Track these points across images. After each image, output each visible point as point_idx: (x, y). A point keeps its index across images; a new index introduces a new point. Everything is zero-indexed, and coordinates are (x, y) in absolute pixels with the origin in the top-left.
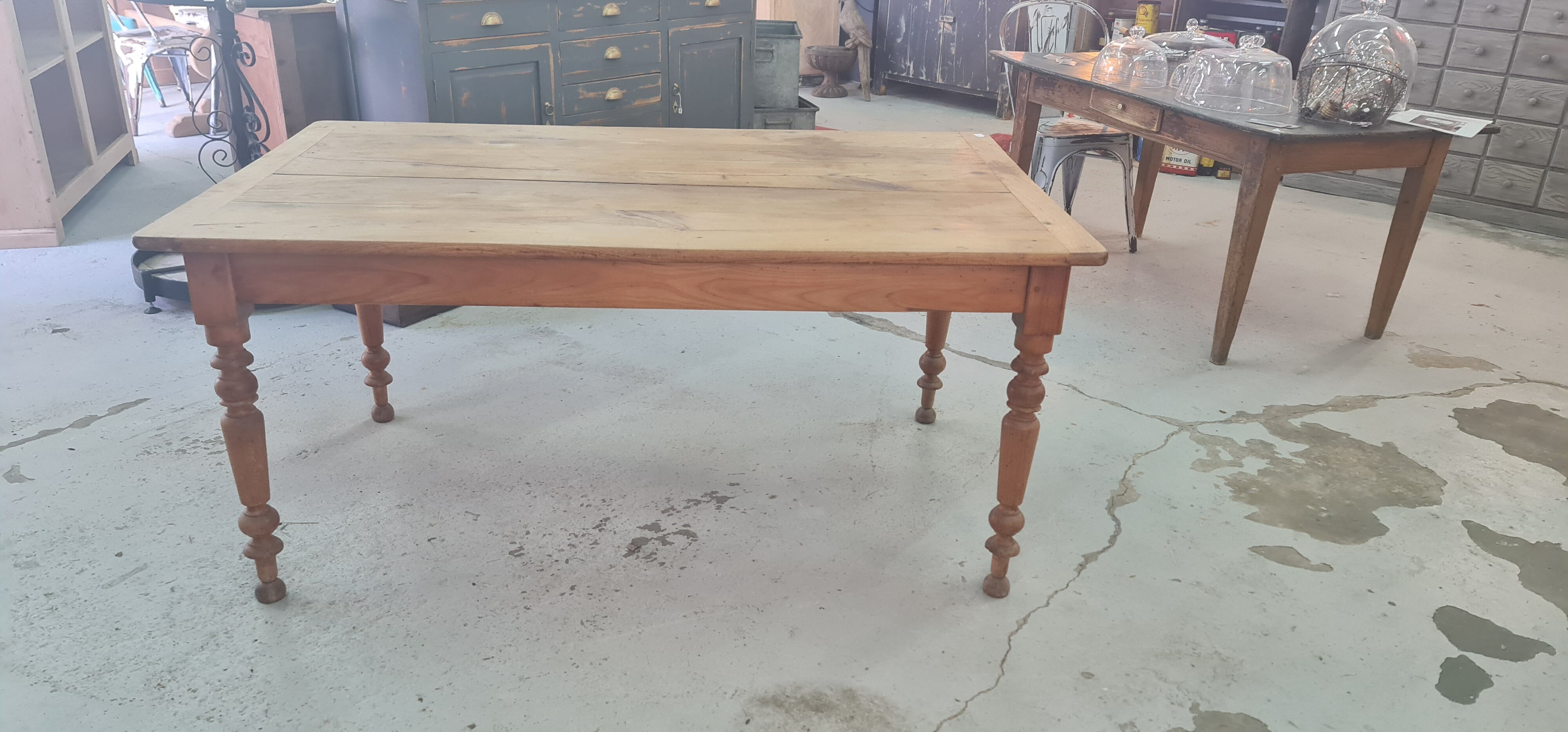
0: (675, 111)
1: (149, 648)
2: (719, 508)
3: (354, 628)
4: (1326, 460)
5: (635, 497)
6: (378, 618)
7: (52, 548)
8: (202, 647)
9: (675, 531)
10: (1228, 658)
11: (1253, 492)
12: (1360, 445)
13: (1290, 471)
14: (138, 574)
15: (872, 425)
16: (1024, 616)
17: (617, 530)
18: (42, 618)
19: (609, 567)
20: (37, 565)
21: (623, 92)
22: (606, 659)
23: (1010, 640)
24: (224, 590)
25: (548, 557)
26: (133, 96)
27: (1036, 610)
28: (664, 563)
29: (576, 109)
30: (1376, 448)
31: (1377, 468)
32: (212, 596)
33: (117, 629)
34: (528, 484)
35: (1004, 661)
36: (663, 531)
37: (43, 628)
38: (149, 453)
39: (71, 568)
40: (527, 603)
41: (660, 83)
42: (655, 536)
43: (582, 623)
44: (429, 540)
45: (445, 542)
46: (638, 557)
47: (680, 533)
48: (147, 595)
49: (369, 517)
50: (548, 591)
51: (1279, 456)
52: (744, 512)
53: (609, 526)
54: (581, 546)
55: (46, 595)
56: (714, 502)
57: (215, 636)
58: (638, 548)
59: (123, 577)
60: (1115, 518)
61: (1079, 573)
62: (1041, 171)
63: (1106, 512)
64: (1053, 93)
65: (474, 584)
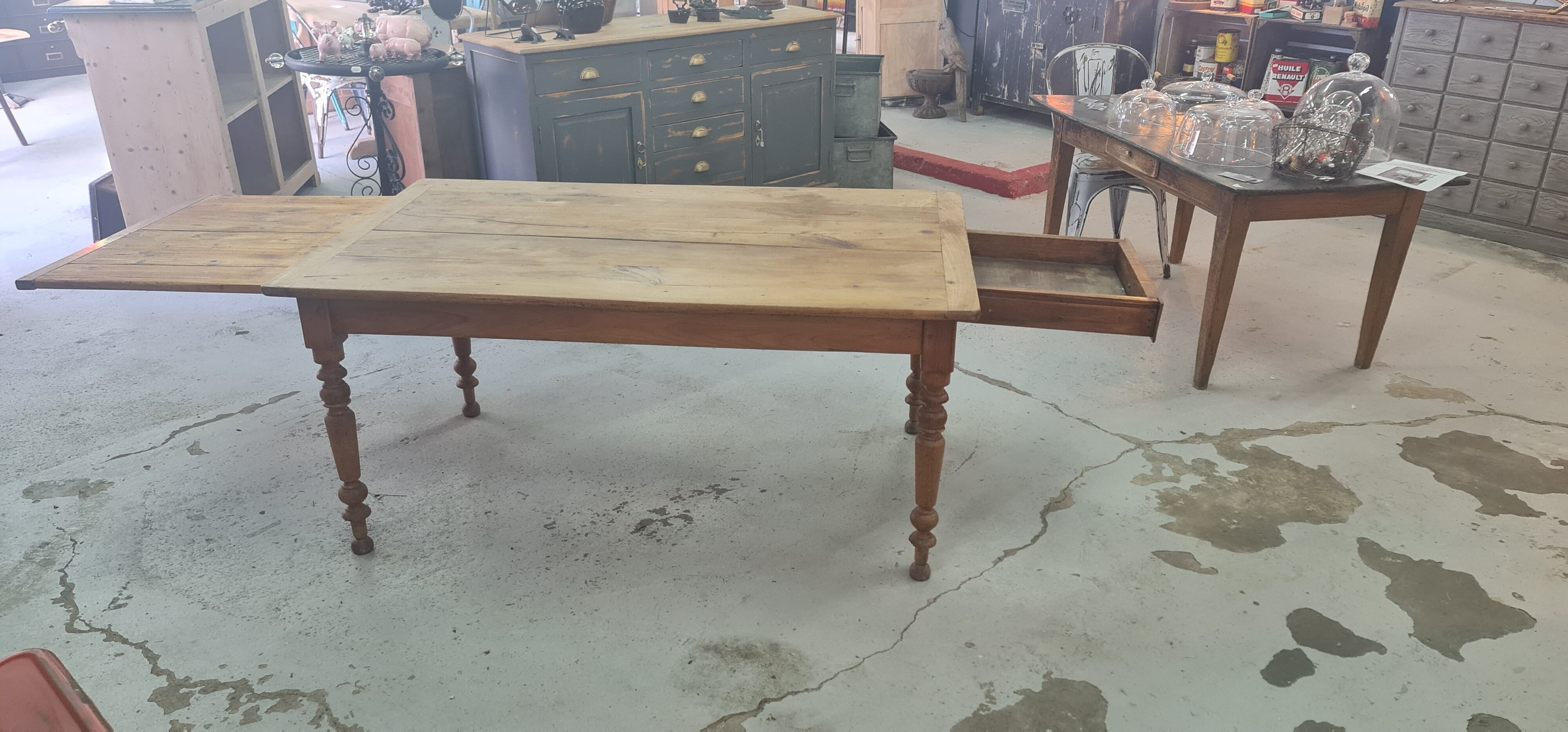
0: (757, 144)
1: (273, 582)
2: (717, 498)
3: (417, 576)
4: (1258, 479)
5: (653, 486)
6: (436, 570)
7: (216, 506)
8: (310, 583)
9: (677, 515)
10: (1093, 639)
11: (1178, 505)
12: (1296, 467)
13: (1220, 488)
14: (274, 528)
15: (867, 433)
16: (933, 597)
17: (631, 512)
18: (202, 557)
19: (618, 541)
20: (204, 518)
21: (709, 130)
22: (597, 610)
23: (917, 614)
24: (330, 543)
25: (573, 531)
26: (320, 125)
27: (947, 592)
28: (661, 540)
29: (665, 146)
30: (1310, 471)
31: (1302, 488)
32: (322, 547)
33: (253, 567)
34: (571, 472)
35: (906, 629)
36: (666, 515)
37: (202, 564)
38: (294, 435)
39: (227, 521)
40: (548, 566)
41: (743, 121)
42: (660, 518)
43: (586, 582)
44: (486, 513)
45: (497, 515)
46: (642, 534)
47: (680, 516)
48: (277, 543)
49: (444, 493)
50: (566, 557)
51: (1217, 474)
52: (736, 503)
53: (626, 508)
54: (601, 523)
55: (207, 540)
56: (714, 493)
57: (319, 576)
58: (644, 527)
59: (263, 530)
60: (1045, 522)
61: (995, 565)
62: (1076, 204)
63: (1040, 515)
64: (1080, 136)
65: (512, 549)
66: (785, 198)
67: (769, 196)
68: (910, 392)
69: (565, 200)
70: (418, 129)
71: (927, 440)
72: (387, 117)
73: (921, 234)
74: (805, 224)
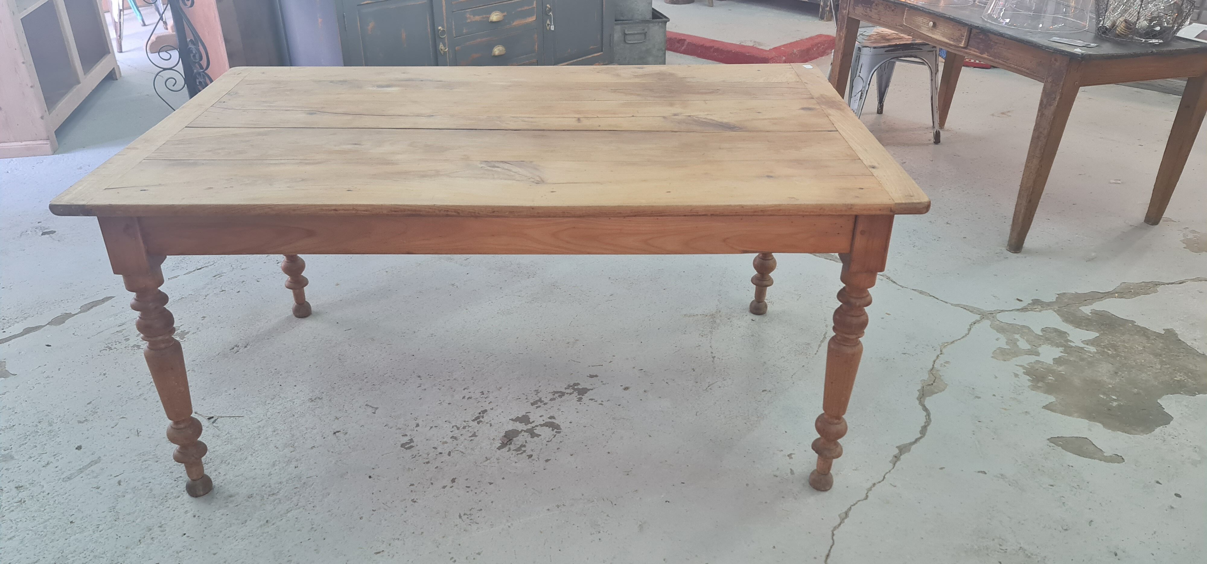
0: (548, 28)
1: (96, 542)
2: (580, 400)
3: (267, 521)
4: (1114, 347)
5: (509, 389)
6: (288, 511)
7: (25, 442)
8: (140, 541)
9: (543, 423)
10: (1032, 554)
11: (1050, 381)
12: (1144, 332)
13: (1082, 360)
14: (92, 468)
15: (713, 316)
16: (844, 510)
17: (492, 422)
18: (13, 511)
19: (485, 459)
20: (12, 458)
21: (504, 14)
22: (479, 554)
23: (833, 535)
24: (161, 484)
25: (434, 450)
26: (117, 20)
27: (856, 503)
28: (532, 456)
29: (465, 31)
30: (1159, 335)
31: (1160, 355)
32: (151, 490)
33: (71, 522)
34: (419, 377)
35: (828, 556)
36: (531, 423)
37: (11, 521)
38: (110, 349)
39: (39, 461)
40: (414, 496)
41: (535, 5)
42: (525, 428)
43: (460, 517)
44: (335, 433)
45: (347, 436)
46: (510, 449)
47: (546, 425)
48: (98, 488)
49: (285, 410)
50: (432, 484)
51: (1072, 344)
52: (602, 404)
53: (486, 418)
54: (462, 438)
55: (16, 488)
56: (576, 394)
57: (150, 530)
58: (510, 440)
59: (81, 471)
60: (925, 409)
61: (894, 464)
62: (859, 76)
63: (917, 402)
64: (871, 11)
65: (370, 477)
66: (636, 77)
67: (618, 75)
68: (757, 273)
69: (398, 86)
70: (218, 19)
71: (845, 345)
72: (186, 5)
73: (802, 112)
74: (671, 105)
